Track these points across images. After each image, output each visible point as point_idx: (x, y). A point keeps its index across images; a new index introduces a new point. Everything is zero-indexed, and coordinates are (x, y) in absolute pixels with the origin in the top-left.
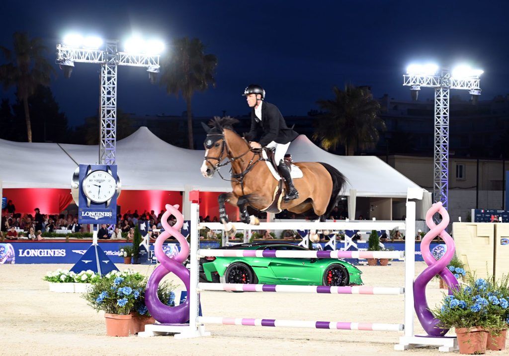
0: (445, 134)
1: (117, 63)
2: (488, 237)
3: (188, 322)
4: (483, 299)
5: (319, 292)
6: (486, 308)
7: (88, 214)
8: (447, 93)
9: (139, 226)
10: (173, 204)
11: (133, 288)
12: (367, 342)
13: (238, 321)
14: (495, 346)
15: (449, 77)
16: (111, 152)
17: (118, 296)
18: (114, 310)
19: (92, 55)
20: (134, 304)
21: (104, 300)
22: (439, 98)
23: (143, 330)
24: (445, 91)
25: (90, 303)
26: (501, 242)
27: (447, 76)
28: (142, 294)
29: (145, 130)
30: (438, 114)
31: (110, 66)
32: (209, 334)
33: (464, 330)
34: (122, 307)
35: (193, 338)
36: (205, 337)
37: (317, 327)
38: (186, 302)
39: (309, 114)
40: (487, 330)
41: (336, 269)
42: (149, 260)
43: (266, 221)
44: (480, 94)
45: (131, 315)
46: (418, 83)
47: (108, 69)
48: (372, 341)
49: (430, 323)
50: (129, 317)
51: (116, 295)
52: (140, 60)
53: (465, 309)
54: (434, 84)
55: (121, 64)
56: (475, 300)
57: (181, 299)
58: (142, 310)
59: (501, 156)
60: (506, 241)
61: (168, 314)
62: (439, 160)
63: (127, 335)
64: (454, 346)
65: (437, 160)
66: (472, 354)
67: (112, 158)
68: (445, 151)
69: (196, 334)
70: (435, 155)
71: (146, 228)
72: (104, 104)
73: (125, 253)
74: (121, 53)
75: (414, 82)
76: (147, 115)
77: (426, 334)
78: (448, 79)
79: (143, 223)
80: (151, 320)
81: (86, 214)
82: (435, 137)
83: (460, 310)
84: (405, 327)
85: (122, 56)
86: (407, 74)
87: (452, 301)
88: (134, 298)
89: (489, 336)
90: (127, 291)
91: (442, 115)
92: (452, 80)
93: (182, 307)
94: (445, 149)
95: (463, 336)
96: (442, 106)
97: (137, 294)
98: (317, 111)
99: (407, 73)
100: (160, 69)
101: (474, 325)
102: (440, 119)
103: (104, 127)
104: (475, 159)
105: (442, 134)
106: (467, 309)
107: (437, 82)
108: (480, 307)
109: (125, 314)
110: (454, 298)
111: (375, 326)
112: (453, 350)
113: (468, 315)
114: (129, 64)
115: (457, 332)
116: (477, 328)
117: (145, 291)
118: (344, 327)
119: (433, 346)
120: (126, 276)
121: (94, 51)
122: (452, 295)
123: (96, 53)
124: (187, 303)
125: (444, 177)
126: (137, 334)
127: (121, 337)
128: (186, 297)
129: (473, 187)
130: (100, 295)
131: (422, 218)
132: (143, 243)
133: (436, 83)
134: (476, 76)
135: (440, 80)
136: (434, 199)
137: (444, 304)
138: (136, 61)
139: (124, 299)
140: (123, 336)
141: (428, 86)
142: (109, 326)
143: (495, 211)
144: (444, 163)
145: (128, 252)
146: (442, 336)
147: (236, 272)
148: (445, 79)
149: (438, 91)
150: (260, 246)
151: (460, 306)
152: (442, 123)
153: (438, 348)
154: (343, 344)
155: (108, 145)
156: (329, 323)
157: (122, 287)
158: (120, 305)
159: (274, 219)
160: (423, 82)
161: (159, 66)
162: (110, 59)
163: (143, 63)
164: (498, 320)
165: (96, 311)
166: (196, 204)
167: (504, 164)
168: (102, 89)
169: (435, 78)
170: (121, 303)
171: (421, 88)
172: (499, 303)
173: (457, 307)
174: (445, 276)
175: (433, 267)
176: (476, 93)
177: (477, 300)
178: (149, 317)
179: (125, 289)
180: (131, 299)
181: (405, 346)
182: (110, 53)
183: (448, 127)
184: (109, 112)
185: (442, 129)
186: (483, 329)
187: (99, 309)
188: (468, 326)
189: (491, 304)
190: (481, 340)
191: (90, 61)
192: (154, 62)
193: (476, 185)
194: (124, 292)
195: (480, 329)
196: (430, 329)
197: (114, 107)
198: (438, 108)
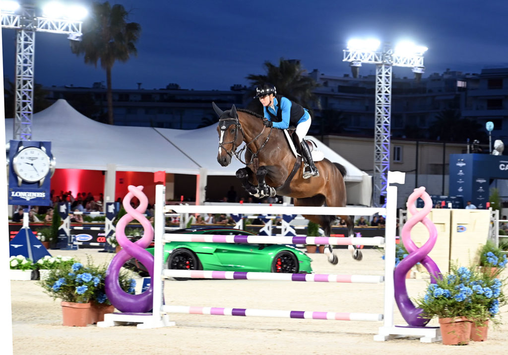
0: (387, 114)
1: (35, 29)
2: (444, 224)
3: (151, 311)
4: (467, 288)
5: (294, 279)
6: (470, 297)
7: (18, 194)
8: (389, 71)
9: (59, 209)
10: (136, 185)
11: (93, 275)
12: (343, 333)
13: (207, 310)
14: (478, 337)
15: (391, 53)
16: (26, 127)
17: (77, 284)
18: (72, 298)
19: (8, 19)
20: (93, 291)
21: (61, 288)
22: (380, 75)
23: (102, 320)
24: (387, 68)
25: (45, 290)
26: (458, 229)
27: (390, 52)
28: (102, 281)
29: (63, 103)
30: (380, 92)
31: (28, 32)
32: (173, 324)
33: (448, 320)
34: (80, 295)
35: (157, 328)
36: (170, 327)
37: (292, 317)
38: (149, 290)
39: (232, 88)
40: (471, 320)
41: (286, 257)
42: (69, 245)
43: (195, 205)
44: (423, 72)
45: (89, 304)
46: (358, 59)
47: (25, 35)
48: (348, 331)
49: (411, 313)
50: (88, 305)
51: (75, 283)
52: (60, 26)
53: (449, 298)
54: (376, 60)
55: (39, 30)
56: (459, 289)
57: (143, 287)
58: (102, 298)
59: (438, 138)
60: (462, 229)
61: (130, 303)
62: (380, 142)
63: (85, 325)
64: (436, 336)
65: (377, 142)
66: (456, 345)
67: (28, 133)
68: (386, 132)
69: (160, 324)
70: (376, 136)
71: (67, 210)
72: (20, 74)
73: (43, 237)
74: (39, 18)
75: (355, 58)
76: (54, 86)
77: (407, 325)
78: (391, 56)
79: (62, 205)
80: (109, 309)
81: (16, 195)
82: (376, 117)
83: (444, 299)
84: (385, 317)
85: (41, 21)
86: (348, 50)
87: (435, 290)
88: (93, 285)
89: (473, 326)
90: (86, 278)
91: (383, 94)
92: (395, 56)
93: (145, 296)
94: (386, 130)
95: (447, 326)
96: (383, 85)
97: (97, 281)
98: (240, 85)
99: (348, 48)
100: (82, 37)
101: (458, 315)
102: (382, 97)
103: (19, 99)
104: (415, 141)
105: (383, 114)
106: (451, 299)
107: (379, 58)
108: (465, 296)
109: (84, 302)
110: (438, 287)
111: (353, 316)
112: (436, 341)
113: (453, 305)
114: (49, 31)
115: (440, 322)
116: (461, 318)
117: (105, 278)
118: (320, 317)
119: (413, 337)
120: (60, 262)
121: (10, 15)
122: (435, 283)
123: (12, 18)
124: (151, 291)
125: (385, 160)
126: (95, 324)
127: (79, 327)
128: (149, 285)
129: (412, 171)
130: (57, 282)
131: (361, 203)
132: (63, 227)
133: (378, 60)
134: (419, 53)
135: (382, 56)
136: (374, 183)
137: (428, 293)
138: (55, 27)
139: (83, 286)
140: (81, 326)
141: (370, 62)
142: (66, 315)
143: (438, 196)
144: (386, 145)
145: (45, 235)
146: (423, 326)
147: (179, 259)
148: (387, 55)
149: (381, 67)
150: (205, 231)
151: (444, 295)
152: (383, 102)
153: (419, 339)
154: (318, 335)
155: (24, 119)
156: (303, 312)
157: (81, 274)
158: (79, 293)
159: (204, 202)
160: (365, 58)
161: (81, 34)
162: (27, 24)
163: (64, 30)
164: (483, 310)
165: (53, 299)
166: (162, 186)
167: (444, 147)
168: (18, 57)
169: (377, 54)
170: (79, 290)
171: (362, 64)
172: (483, 292)
173: (441, 296)
174: (427, 264)
175: (415, 255)
176: (419, 71)
177: (461, 289)
178: (109, 306)
179: (84, 276)
180: (91, 286)
181: (385, 337)
182: (27, 18)
183: (390, 106)
184: (25, 82)
185: (383, 109)
186: (466, 320)
187: (56, 297)
188: (452, 316)
189: (476, 293)
190: (465, 330)
192: (76, 29)
193: (414, 168)
194: (83, 279)
195: (464, 319)
196: (412, 319)
197: (31, 78)
198: (380, 86)
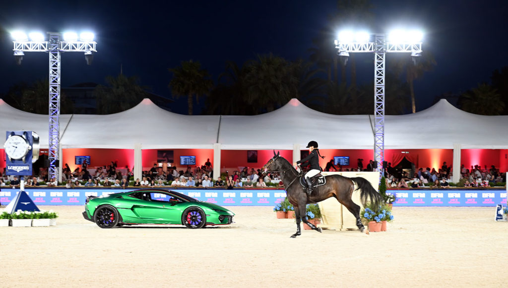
19: (364, 46)
29: (444, 102)
52: (404, 48)
55: (387, 51)
81: (11, 168)
121: (365, 43)
161: (421, 51)
162: (379, 48)
191: (362, 51)
192: (417, 48)
